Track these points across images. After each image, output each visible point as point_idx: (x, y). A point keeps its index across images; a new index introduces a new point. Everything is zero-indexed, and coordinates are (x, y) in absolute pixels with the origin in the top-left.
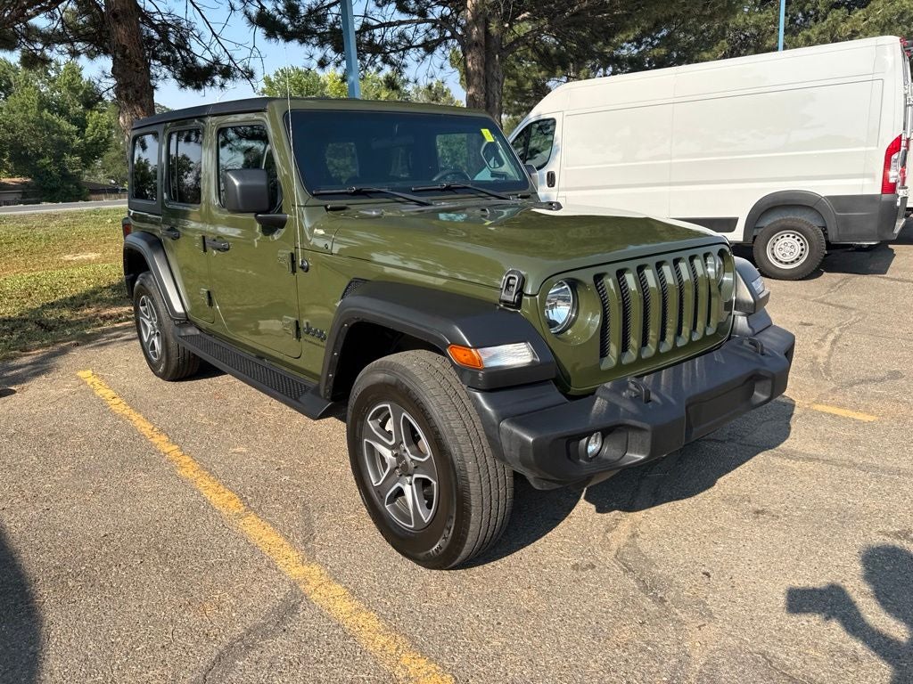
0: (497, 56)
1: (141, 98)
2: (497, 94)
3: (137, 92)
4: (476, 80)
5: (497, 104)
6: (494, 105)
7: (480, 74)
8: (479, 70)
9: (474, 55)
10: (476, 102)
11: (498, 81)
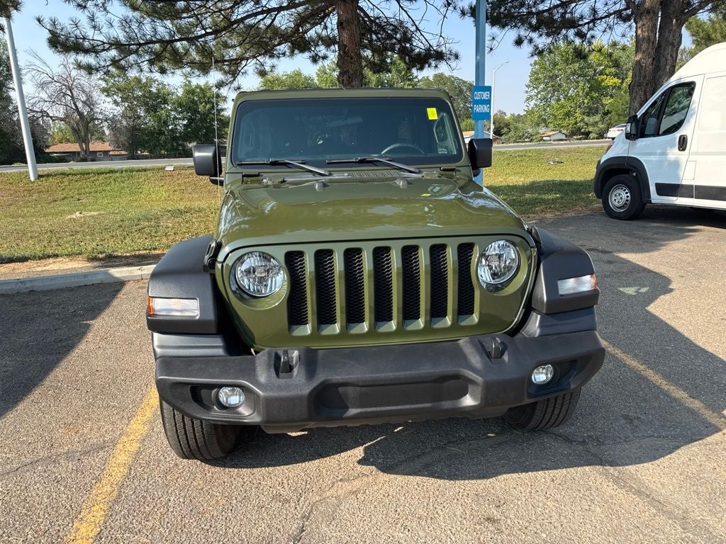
0: (674, 20)
1: (352, 81)
2: (669, 58)
3: (350, 78)
4: (644, 46)
5: (668, 67)
6: (665, 68)
7: (649, 39)
8: (648, 36)
9: (645, 22)
10: (642, 67)
11: (673, 44)
